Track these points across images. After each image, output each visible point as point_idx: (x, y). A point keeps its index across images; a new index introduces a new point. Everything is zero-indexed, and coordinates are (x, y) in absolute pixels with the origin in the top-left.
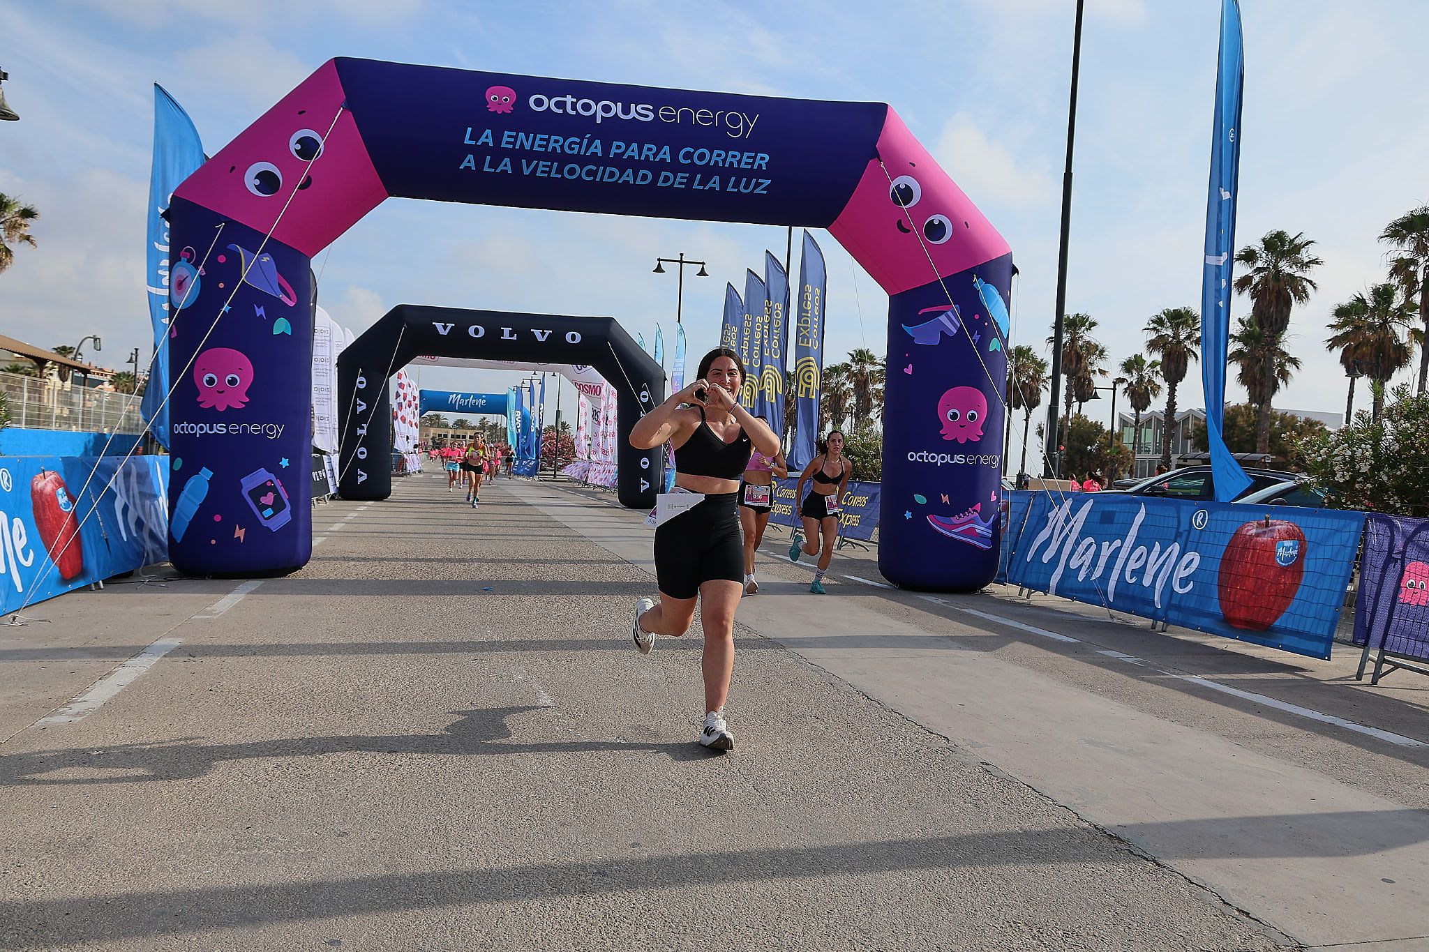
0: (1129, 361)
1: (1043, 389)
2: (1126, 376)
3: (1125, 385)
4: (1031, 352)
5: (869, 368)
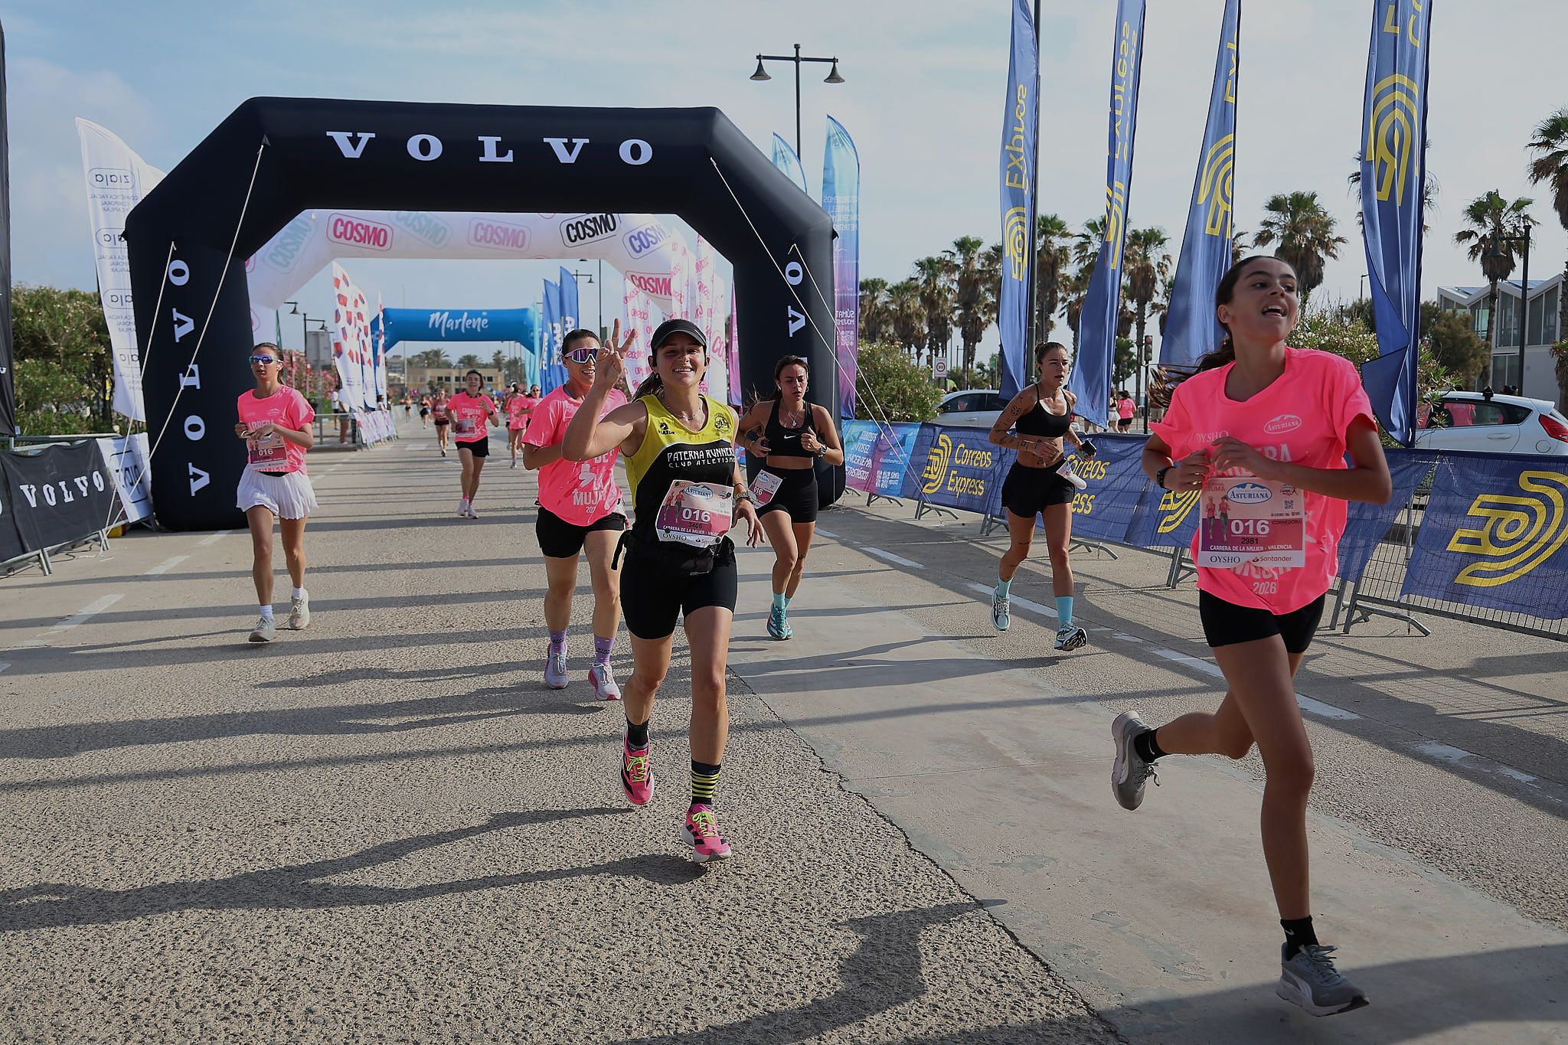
0: (1479, 204)
1: (1328, 259)
2: (1474, 227)
3: (1474, 241)
4: (1315, 202)
5: (1057, 242)
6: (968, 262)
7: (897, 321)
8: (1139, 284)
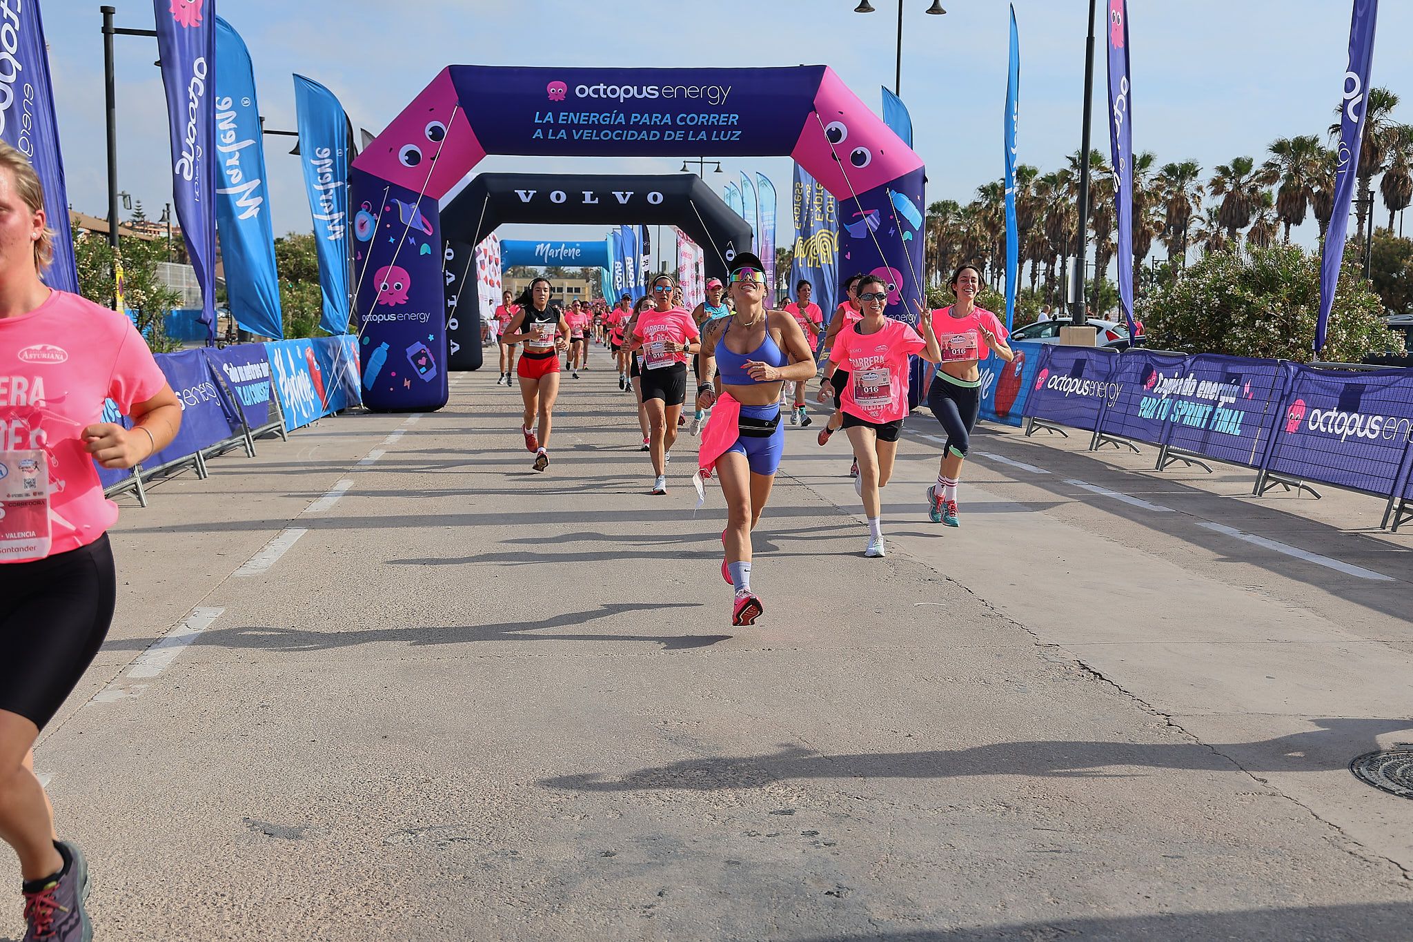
6: (1024, 189)
7: (964, 243)
8: (1174, 214)
